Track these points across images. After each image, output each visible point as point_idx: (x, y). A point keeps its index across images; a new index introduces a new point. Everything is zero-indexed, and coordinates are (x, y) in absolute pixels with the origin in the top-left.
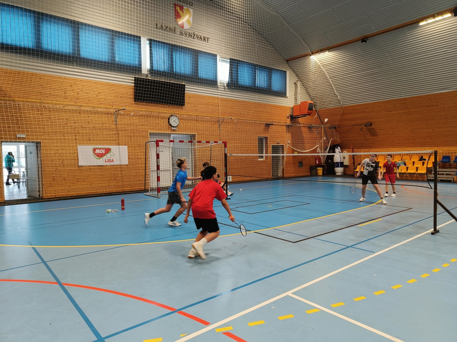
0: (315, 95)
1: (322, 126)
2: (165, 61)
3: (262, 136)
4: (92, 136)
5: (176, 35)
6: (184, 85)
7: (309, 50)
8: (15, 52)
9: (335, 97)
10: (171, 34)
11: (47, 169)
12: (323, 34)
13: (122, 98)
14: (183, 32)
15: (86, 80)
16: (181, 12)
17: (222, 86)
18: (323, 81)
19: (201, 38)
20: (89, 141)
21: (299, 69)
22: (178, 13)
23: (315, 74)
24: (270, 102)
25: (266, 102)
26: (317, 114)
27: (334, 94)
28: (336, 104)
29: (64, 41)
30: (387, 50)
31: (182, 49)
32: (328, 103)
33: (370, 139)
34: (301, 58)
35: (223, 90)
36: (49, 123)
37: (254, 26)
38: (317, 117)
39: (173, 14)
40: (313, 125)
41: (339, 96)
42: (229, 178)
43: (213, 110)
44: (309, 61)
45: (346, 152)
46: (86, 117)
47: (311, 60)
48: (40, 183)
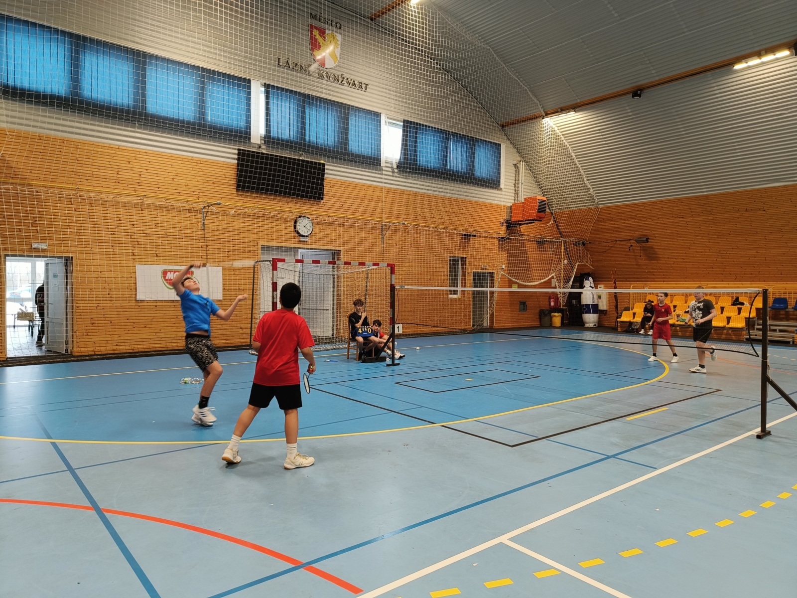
0: (551, 185)
1: (562, 240)
2: (291, 122)
3: (457, 255)
4: (161, 250)
5: (311, 78)
6: (324, 165)
7: (540, 109)
8: (35, 101)
9: (584, 191)
10: (303, 76)
11: (81, 305)
12: (565, 82)
13: (216, 185)
14: (324, 72)
15: (154, 153)
16: (320, 40)
17: (389, 167)
18: (565, 162)
19: (354, 84)
20: (156, 257)
21: (523, 141)
22: (316, 40)
23: (550, 149)
24: (471, 197)
25: (464, 197)
26: (552, 219)
27: (583, 185)
28: (586, 203)
29: (119, 84)
30: (676, 112)
31: (320, 102)
32: (573, 201)
33: (646, 264)
34: (527, 121)
35: (391, 174)
36: (89, 225)
37: (446, 65)
38: (552, 224)
39: (307, 43)
40: (545, 238)
41: (593, 188)
42: (398, 327)
43: (372, 209)
44: (541, 128)
45: (602, 286)
46: (153, 216)
47: (544, 126)
48: (70, 328)
